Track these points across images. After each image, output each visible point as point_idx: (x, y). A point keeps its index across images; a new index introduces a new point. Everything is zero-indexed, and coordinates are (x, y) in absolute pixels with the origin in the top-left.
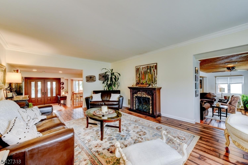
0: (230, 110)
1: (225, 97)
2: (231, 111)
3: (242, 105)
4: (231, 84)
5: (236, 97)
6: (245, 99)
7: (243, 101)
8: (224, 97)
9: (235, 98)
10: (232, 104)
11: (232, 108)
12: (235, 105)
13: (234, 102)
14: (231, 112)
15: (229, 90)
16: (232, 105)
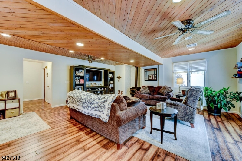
0: (185, 116)
1: (183, 91)
2: (187, 117)
3: (205, 104)
4: (191, 73)
5: (194, 90)
6: (209, 94)
7: (206, 97)
8: (181, 92)
9: (194, 92)
10: (188, 103)
11: (188, 111)
12: (193, 106)
13: (192, 99)
14: (187, 119)
15: (189, 81)
16: (188, 106)
